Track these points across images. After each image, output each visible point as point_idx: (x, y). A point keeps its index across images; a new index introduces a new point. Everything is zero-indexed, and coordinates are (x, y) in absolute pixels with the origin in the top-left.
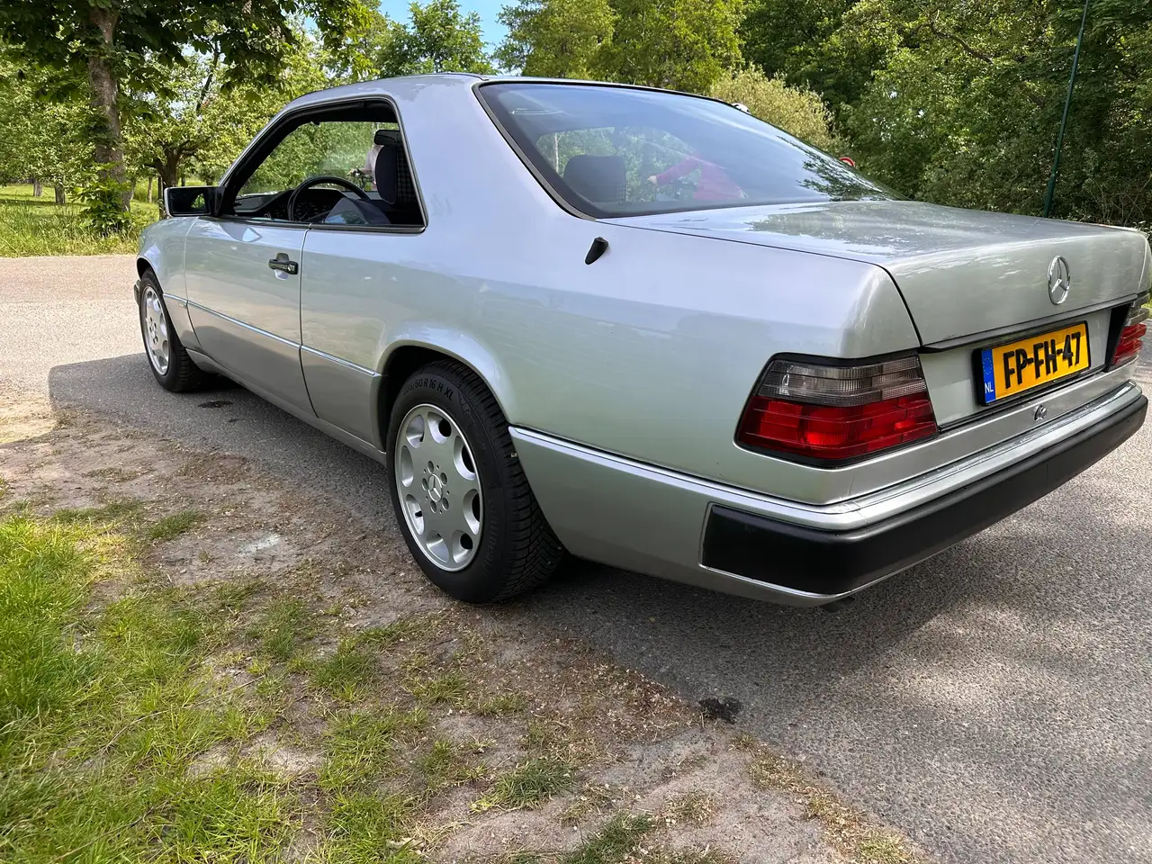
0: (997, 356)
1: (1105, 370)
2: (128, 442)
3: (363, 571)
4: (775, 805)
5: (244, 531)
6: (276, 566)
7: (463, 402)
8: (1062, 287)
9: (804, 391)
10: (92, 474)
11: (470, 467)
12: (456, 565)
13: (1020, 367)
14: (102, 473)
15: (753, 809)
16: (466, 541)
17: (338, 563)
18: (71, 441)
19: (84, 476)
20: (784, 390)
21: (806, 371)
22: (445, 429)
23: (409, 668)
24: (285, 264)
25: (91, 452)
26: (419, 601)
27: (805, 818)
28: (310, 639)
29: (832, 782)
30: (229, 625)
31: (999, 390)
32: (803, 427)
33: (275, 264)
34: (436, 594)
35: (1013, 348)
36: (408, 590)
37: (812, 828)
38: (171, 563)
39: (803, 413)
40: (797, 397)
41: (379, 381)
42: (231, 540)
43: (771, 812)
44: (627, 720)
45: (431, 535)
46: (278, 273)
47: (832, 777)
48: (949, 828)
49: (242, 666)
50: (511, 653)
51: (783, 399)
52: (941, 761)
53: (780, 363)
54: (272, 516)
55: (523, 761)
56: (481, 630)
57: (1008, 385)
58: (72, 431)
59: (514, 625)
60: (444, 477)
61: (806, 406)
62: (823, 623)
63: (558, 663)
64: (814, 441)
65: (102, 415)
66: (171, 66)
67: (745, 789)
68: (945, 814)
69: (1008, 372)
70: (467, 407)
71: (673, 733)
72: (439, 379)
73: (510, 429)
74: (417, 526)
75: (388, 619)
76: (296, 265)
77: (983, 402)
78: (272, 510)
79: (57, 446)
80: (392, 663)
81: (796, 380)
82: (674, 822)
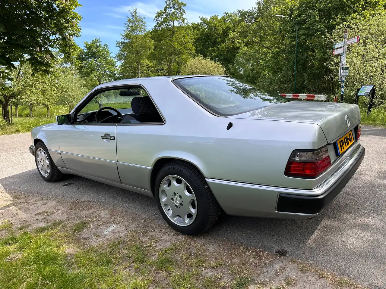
0: (338, 142)
1: (356, 142)
2: (44, 202)
3: (151, 231)
4: (310, 277)
5: (103, 225)
6: (121, 234)
7: (187, 173)
8: (349, 122)
9: (303, 159)
10: (38, 214)
11: (190, 191)
12: (187, 224)
13: (343, 144)
14: (42, 213)
15: (305, 279)
16: (190, 216)
17: (141, 229)
18: (23, 204)
19: (36, 215)
20: (297, 159)
21: (302, 154)
22: (179, 181)
23: (184, 258)
24: (107, 137)
25: (32, 207)
26: (174, 238)
27: (320, 278)
28: (146, 255)
29: (322, 267)
30: (120, 256)
31: (340, 152)
32: (304, 169)
33: (103, 137)
34: (178, 235)
35: (340, 140)
36: (169, 235)
37: (323, 281)
38: (86, 239)
39: (304, 165)
40: (301, 161)
41: (152, 170)
42: (101, 228)
43: (310, 278)
44: (256, 261)
45: (174, 216)
46: (105, 140)
47: (321, 266)
48: (358, 273)
49: (130, 267)
50: (211, 249)
51: (297, 161)
52: (347, 256)
53: (295, 152)
54: (110, 218)
55: (234, 278)
56: (198, 244)
57: (342, 150)
58: (21, 201)
59: (208, 240)
60: (180, 197)
61: (304, 163)
63: (227, 249)
64: (307, 172)
65: (29, 194)
67: (300, 274)
68: (355, 270)
69: (341, 146)
70: (188, 174)
71: (272, 263)
72: (170, 167)
73: (206, 179)
74: (169, 214)
75: (168, 244)
76: (114, 137)
77: (338, 155)
78: (109, 216)
79: (19, 206)
80: (177, 257)
81: (300, 156)
82: (286, 286)
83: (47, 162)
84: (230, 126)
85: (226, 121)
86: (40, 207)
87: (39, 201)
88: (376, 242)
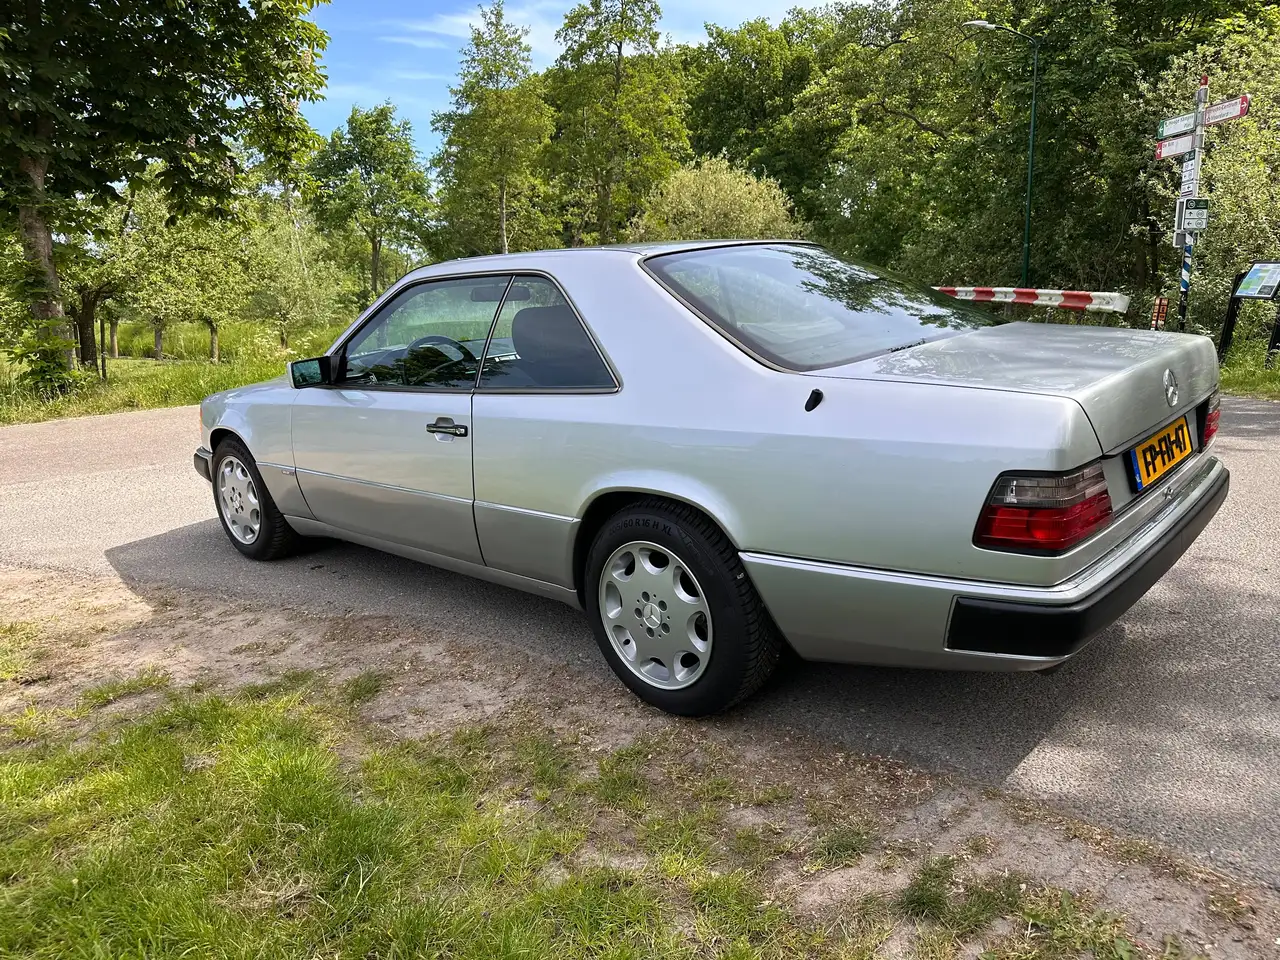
0: (1139, 451)
1: (1200, 452)
2: (250, 616)
3: (574, 703)
4: (1039, 834)
5: (434, 682)
6: (489, 710)
7: (684, 535)
8: (1174, 393)
9: (1029, 498)
10: (238, 651)
11: (690, 590)
12: (679, 683)
13: (1154, 459)
14: (248, 648)
15: (1024, 840)
16: (690, 660)
17: (544, 698)
18: (190, 622)
19: (231, 653)
20: (1011, 498)
21: (1027, 483)
22: (659, 560)
23: (674, 777)
24: (443, 426)
25: (216, 630)
26: (643, 723)
27: (1068, 839)
28: (566, 766)
29: (1076, 811)
30: (490, 766)
31: (1145, 480)
32: (1029, 528)
33: (433, 428)
34: (654, 715)
35: (1146, 445)
36: (626, 714)
37: (1075, 845)
38: (387, 721)
39: (1030, 515)
40: (1023, 503)
41: (577, 527)
42: (428, 693)
43: (1039, 838)
44: (885, 791)
45: (643, 660)
46: (437, 436)
47: (1074, 807)
48: (1180, 828)
49: (522, 796)
50: (753, 754)
51: (1011, 506)
52: (1152, 783)
53: (1005, 479)
54: (452, 666)
55: (819, 833)
56: (711, 742)
57: (1149, 475)
58: (181, 612)
59: (740, 732)
60: (662, 605)
61: (1033, 509)
62: (1007, 693)
63: (799, 757)
64: (1040, 536)
65: (202, 594)
66: (106, 206)
67: (1009, 826)
68: (1173, 820)
69: (1147, 464)
70: (688, 540)
71: (928, 797)
72: (633, 517)
73: (740, 553)
74: (628, 655)
75: (626, 741)
76: (466, 428)
77: (1136, 491)
78: (447, 660)
79: (179, 629)
80: (656, 774)
81: (1020, 490)
82: (970, 857)
83: (253, 501)
84: (816, 399)
85: (803, 385)
86: (239, 630)
87: (233, 613)
88: (1243, 749)
